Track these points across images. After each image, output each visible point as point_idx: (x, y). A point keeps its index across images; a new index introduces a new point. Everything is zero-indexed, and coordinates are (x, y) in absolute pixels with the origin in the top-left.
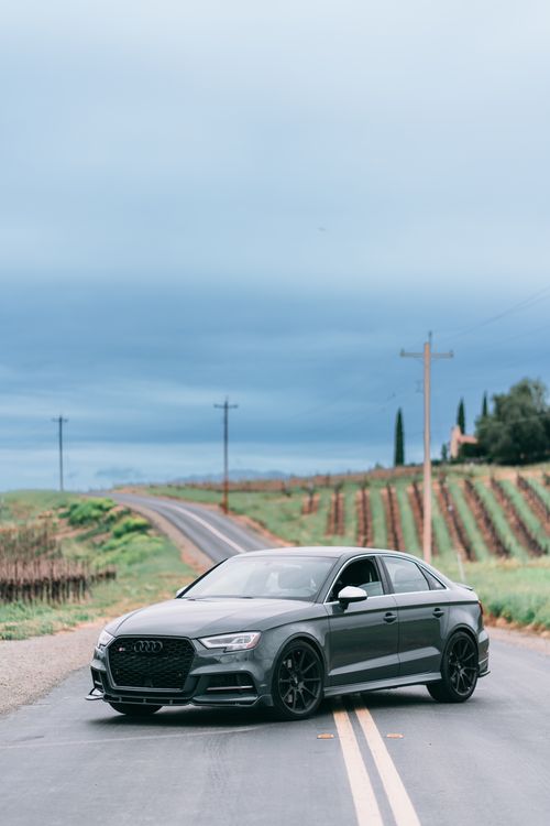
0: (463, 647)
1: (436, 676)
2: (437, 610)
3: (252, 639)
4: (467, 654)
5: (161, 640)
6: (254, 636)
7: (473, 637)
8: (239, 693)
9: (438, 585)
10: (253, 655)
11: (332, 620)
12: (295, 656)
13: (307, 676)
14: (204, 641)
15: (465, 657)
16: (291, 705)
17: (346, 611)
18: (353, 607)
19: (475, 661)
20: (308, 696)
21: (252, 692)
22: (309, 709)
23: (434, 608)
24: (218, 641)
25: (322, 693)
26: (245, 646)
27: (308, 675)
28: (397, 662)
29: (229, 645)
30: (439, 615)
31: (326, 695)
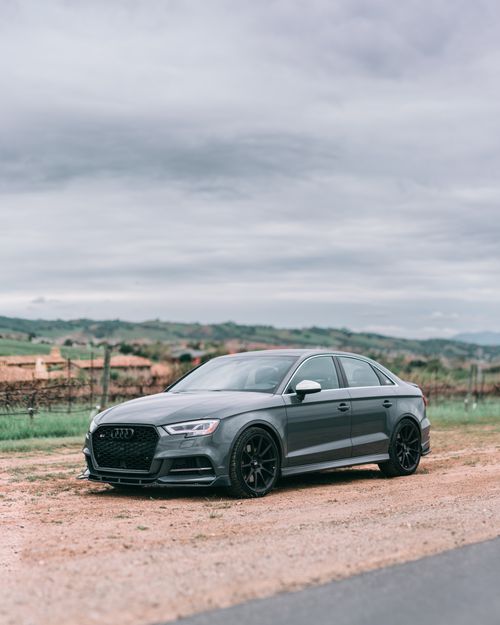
0: (409, 432)
1: (385, 457)
2: (386, 401)
3: (211, 426)
4: (412, 439)
5: (133, 428)
6: (213, 424)
7: (417, 425)
8: (198, 474)
9: (388, 382)
10: (211, 441)
11: (289, 410)
12: (254, 442)
13: (264, 458)
14: (168, 428)
15: (411, 440)
16: (252, 484)
17: (303, 402)
18: (308, 398)
19: (418, 444)
20: (266, 475)
21: (212, 473)
22: (268, 486)
23: (384, 400)
24: (181, 428)
25: (280, 472)
26: (204, 432)
27: (266, 456)
28: (350, 445)
29: (190, 431)
30: (387, 406)
31: (284, 474)
